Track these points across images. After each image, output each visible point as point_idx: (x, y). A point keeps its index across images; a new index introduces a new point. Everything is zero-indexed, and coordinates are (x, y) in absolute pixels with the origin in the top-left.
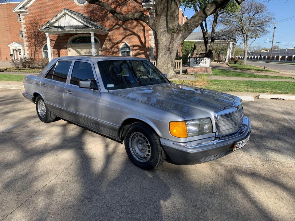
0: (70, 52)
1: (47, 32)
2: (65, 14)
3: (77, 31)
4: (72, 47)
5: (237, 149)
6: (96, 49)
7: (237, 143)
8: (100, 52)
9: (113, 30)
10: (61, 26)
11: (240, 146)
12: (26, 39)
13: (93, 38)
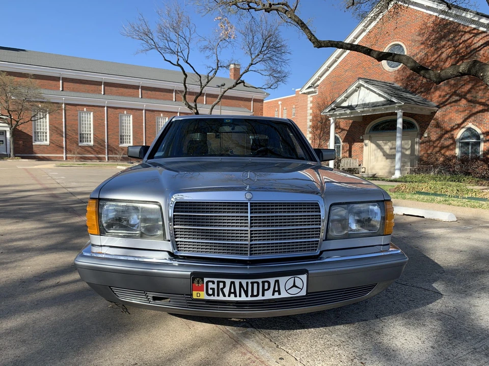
0: (367, 147)
1: (331, 116)
2: (359, 87)
3: (374, 110)
4: (370, 139)
5: (212, 298)
6: (410, 139)
7: (206, 280)
8: (417, 147)
9: (446, 105)
10: (351, 106)
11: (227, 294)
12: (310, 130)
13: (400, 121)
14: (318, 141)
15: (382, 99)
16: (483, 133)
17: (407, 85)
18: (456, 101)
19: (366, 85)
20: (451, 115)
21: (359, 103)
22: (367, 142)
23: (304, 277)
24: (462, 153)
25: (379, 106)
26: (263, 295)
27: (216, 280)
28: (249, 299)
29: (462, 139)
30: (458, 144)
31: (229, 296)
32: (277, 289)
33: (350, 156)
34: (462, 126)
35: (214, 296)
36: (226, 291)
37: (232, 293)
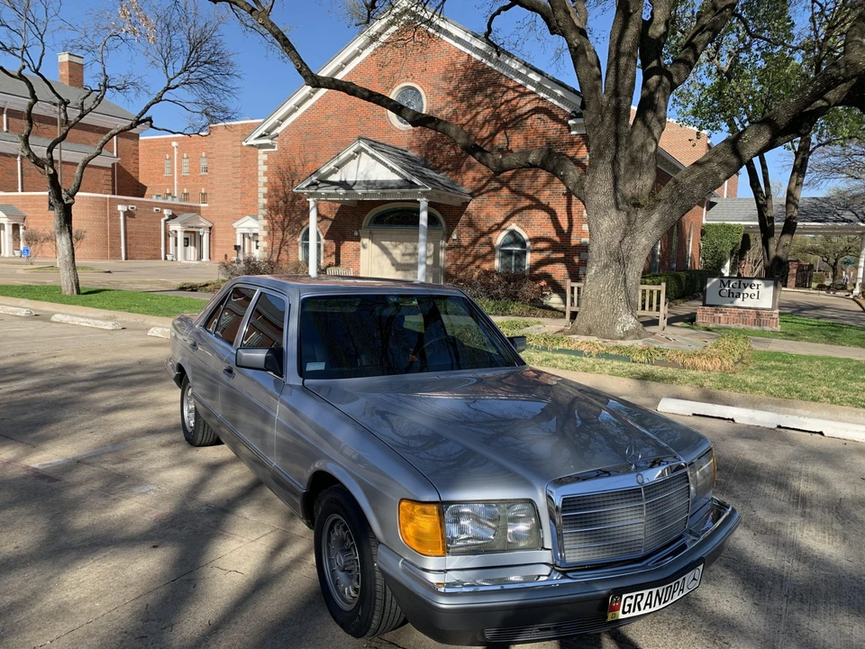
0: (367, 250)
1: (311, 195)
2: (358, 152)
3: (384, 194)
4: (371, 238)
5: (626, 616)
6: (433, 242)
7: (625, 596)
8: (442, 255)
9: (482, 194)
10: (345, 182)
11: (642, 607)
12: (265, 212)
13: (424, 215)
14: (279, 234)
15: (397, 178)
16: (530, 240)
17: (427, 156)
18: (496, 190)
19: (371, 151)
20: (488, 209)
21: (358, 179)
22: (365, 241)
23: (702, 567)
24: (504, 266)
25: (392, 188)
26: (672, 598)
27: (635, 594)
28: (661, 606)
29: (504, 245)
30: (498, 254)
31: (644, 609)
33: (338, 263)
34: (503, 227)
35: (629, 613)
36: (643, 603)
37: (648, 604)
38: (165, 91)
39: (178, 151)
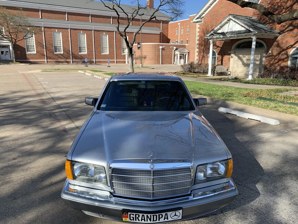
0: (233, 59)
1: (211, 39)
2: (229, 20)
3: (238, 36)
4: (235, 53)
5: (133, 221)
6: (260, 54)
7: (129, 213)
8: (264, 59)
9: (285, 32)
10: (224, 32)
11: (140, 220)
12: (197, 46)
13: (254, 43)
14: (202, 54)
15: (244, 29)
17: (261, 18)
18: (291, 30)
19: (234, 19)
20: (287, 39)
21: (229, 31)
22: (232, 55)
23: (181, 211)
24: (292, 64)
25: (241, 33)
26: (159, 220)
27: (134, 214)
28: (152, 222)
29: (293, 55)
30: (290, 58)
31: (141, 221)
32: (166, 217)
33: (222, 64)
34: (294, 46)
35: (134, 220)
36: (140, 218)
37: (143, 220)
38: (159, 7)
39: (180, 26)
